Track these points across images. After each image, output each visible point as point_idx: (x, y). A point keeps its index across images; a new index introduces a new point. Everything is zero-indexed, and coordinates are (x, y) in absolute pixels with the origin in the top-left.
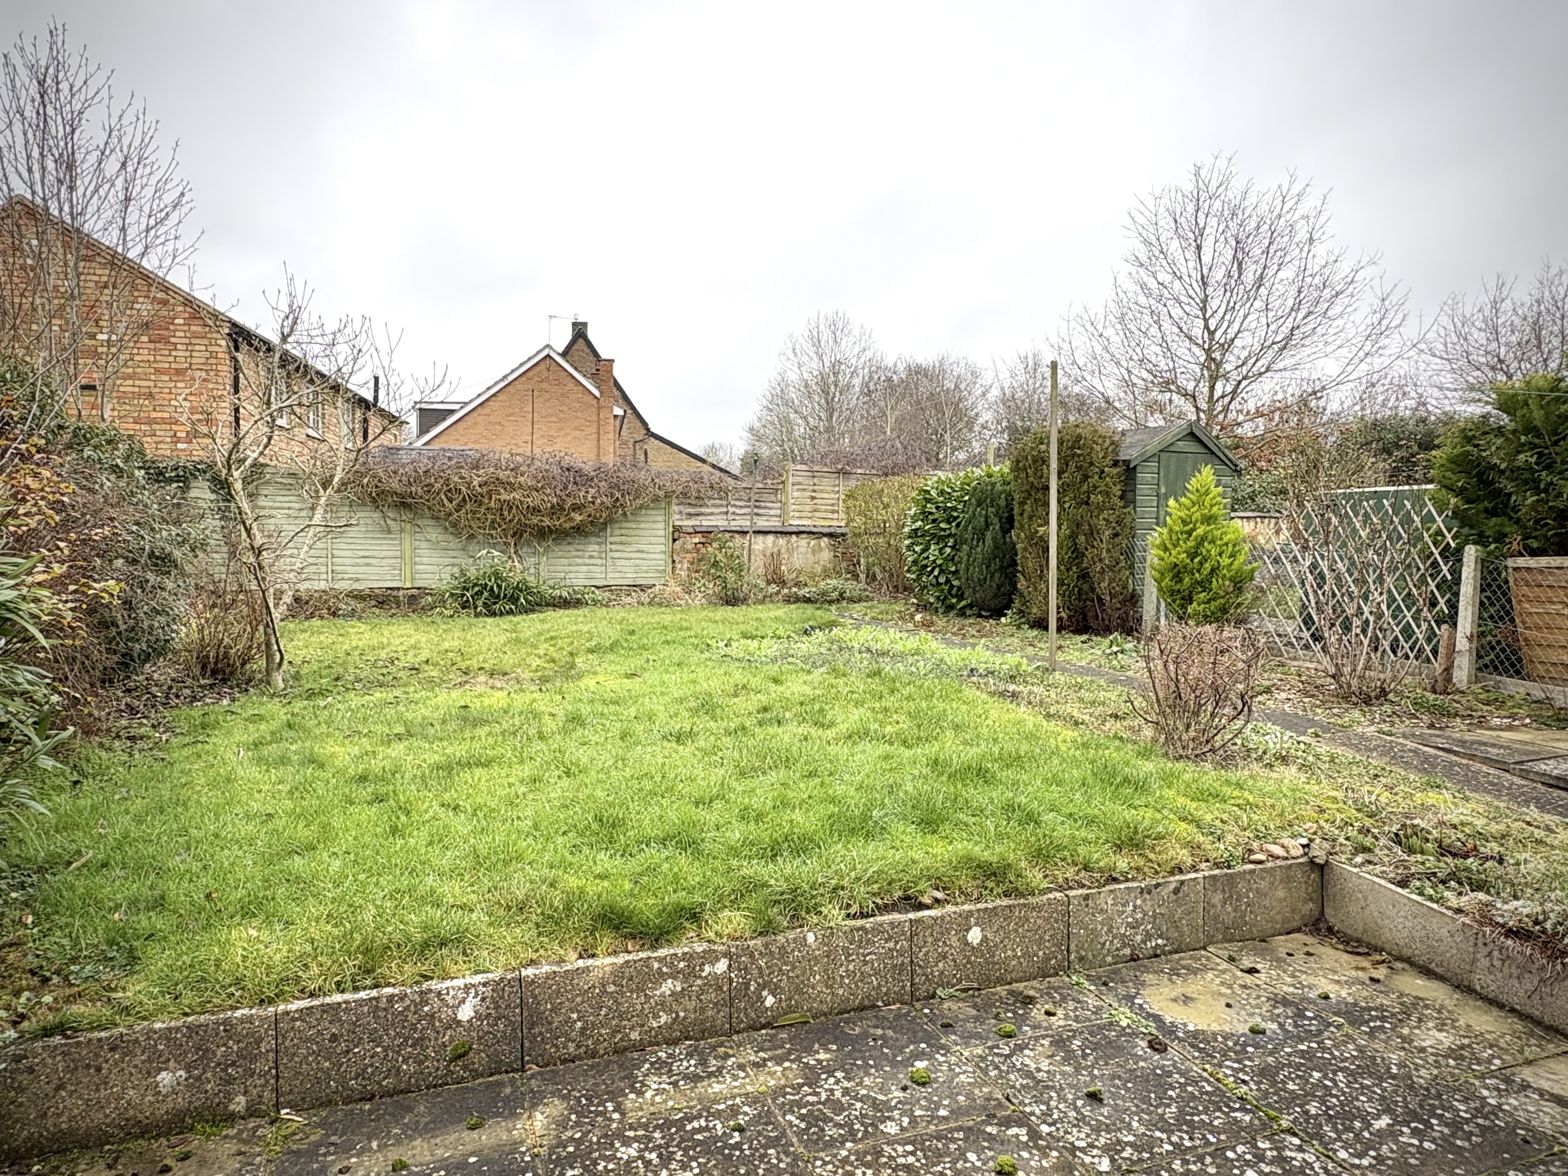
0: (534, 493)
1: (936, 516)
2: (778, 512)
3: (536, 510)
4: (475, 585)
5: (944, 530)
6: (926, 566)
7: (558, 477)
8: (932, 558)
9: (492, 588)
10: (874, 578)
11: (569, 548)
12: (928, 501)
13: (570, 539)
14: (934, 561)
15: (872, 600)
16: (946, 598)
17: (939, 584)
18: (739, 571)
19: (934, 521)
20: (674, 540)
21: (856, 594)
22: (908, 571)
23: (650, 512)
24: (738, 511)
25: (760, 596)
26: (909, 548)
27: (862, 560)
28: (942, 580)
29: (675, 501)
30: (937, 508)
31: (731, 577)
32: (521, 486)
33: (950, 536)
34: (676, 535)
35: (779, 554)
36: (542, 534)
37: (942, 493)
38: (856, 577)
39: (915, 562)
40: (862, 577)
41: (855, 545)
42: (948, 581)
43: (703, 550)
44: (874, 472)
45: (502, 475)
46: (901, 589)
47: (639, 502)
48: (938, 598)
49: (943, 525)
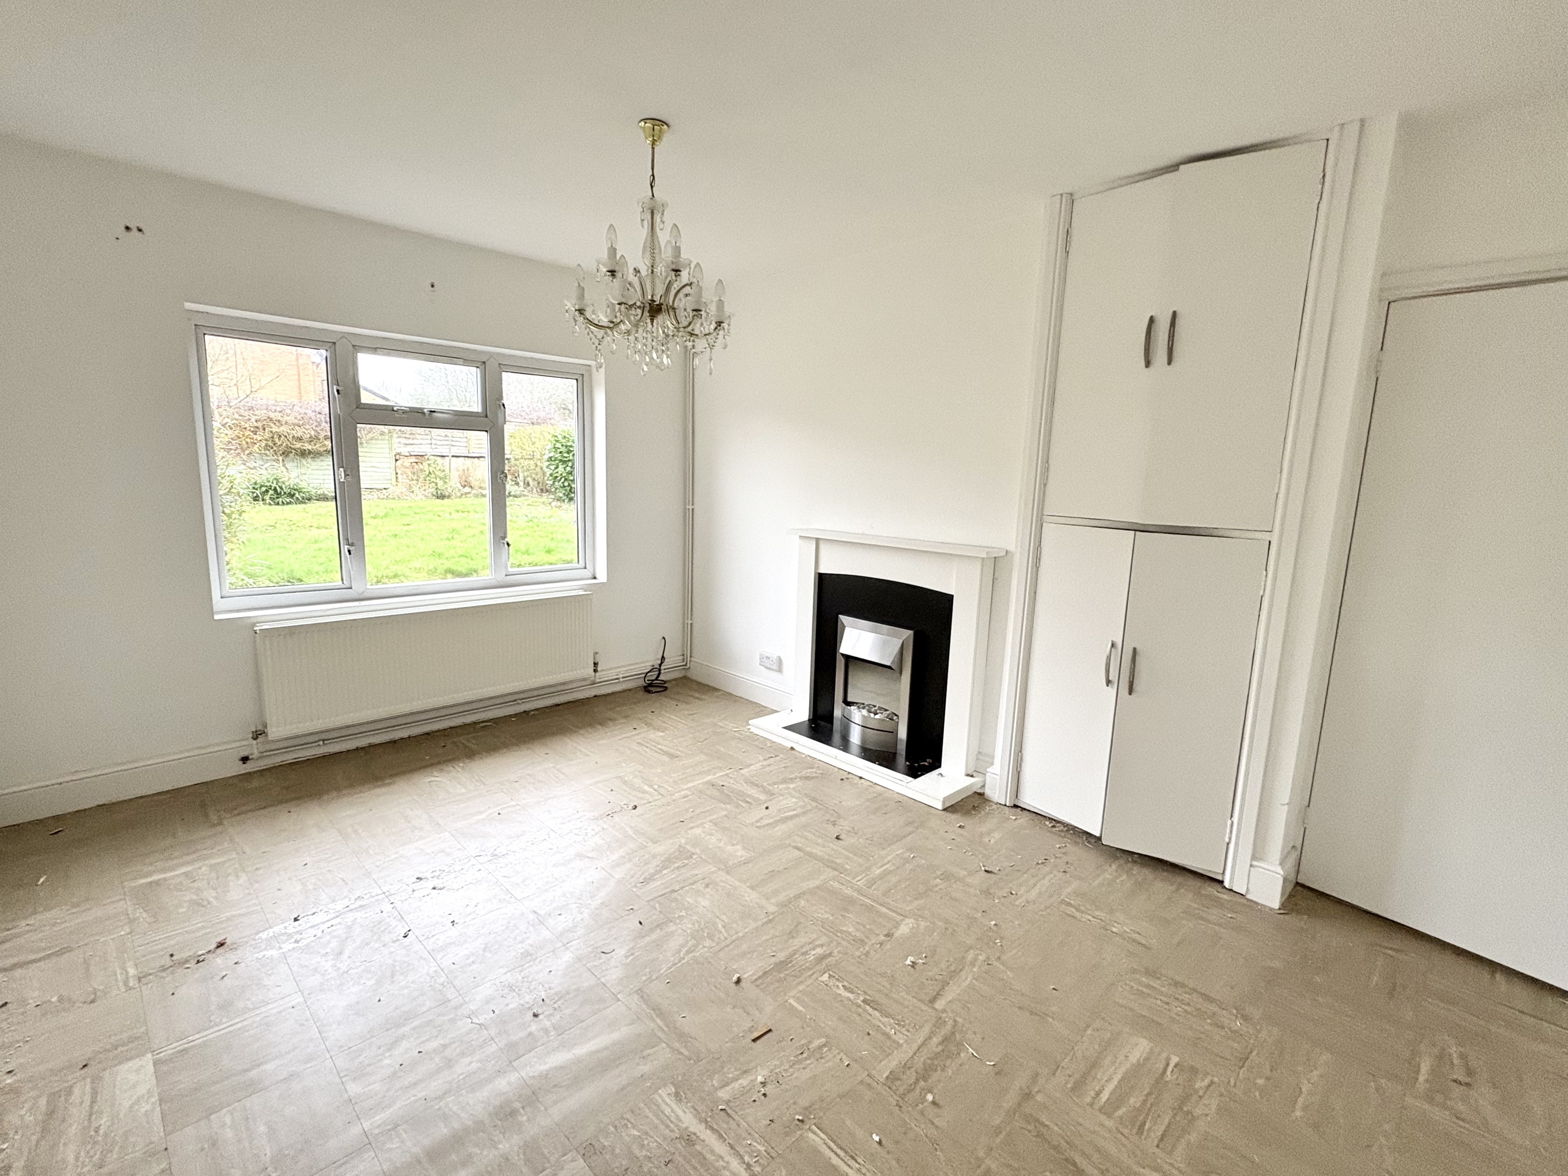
0: (297, 427)
1: (561, 450)
2: (465, 444)
3: (300, 439)
4: (262, 486)
5: (566, 457)
6: (557, 477)
7: (313, 418)
8: (560, 473)
9: (275, 488)
10: (528, 484)
11: (322, 464)
12: (557, 441)
13: (321, 458)
14: (561, 474)
15: (528, 496)
16: (569, 494)
17: (564, 486)
18: (444, 479)
19: (561, 452)
20: (396, 460)
21: (518, 493)
22: (548, 480)
23: (378, 442)
24: (438, 443)
25: (459, 494)
26: (547, 467)
27: (520, 474)
28: (566, 484)
29: (395, 435)
30: (562, 445)
31: (440, 483)
32: (286, 423)
33: (569, 460)
34: (398, 457)
35: (468, 470)
36: (303, 454)
37: (565, 437)
38: (517, 484)
39: (551, 475)
40: (521, 484)
41: (516, 465)
42: (569, 485)
43: (416, 467)
44: (526, 421)
45: (272, 415)
46: (543, 491)
47: (370, 435)
48: (564, 494)
49: (565, 455)
